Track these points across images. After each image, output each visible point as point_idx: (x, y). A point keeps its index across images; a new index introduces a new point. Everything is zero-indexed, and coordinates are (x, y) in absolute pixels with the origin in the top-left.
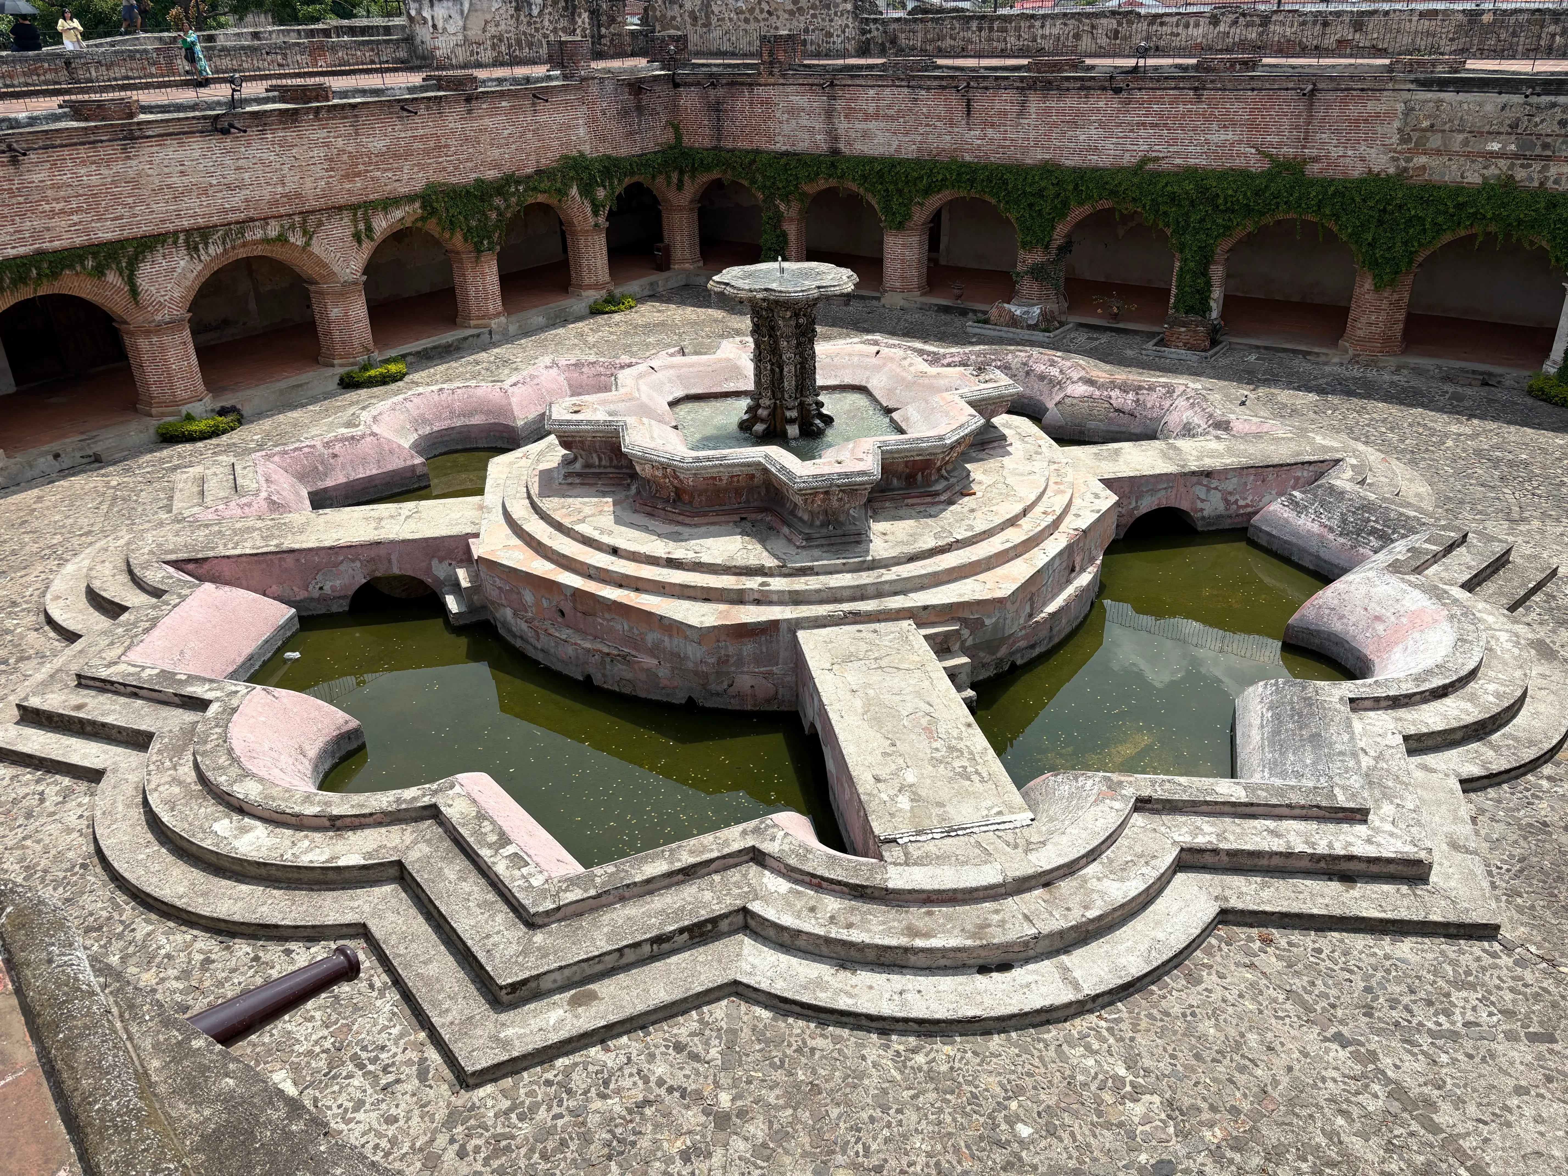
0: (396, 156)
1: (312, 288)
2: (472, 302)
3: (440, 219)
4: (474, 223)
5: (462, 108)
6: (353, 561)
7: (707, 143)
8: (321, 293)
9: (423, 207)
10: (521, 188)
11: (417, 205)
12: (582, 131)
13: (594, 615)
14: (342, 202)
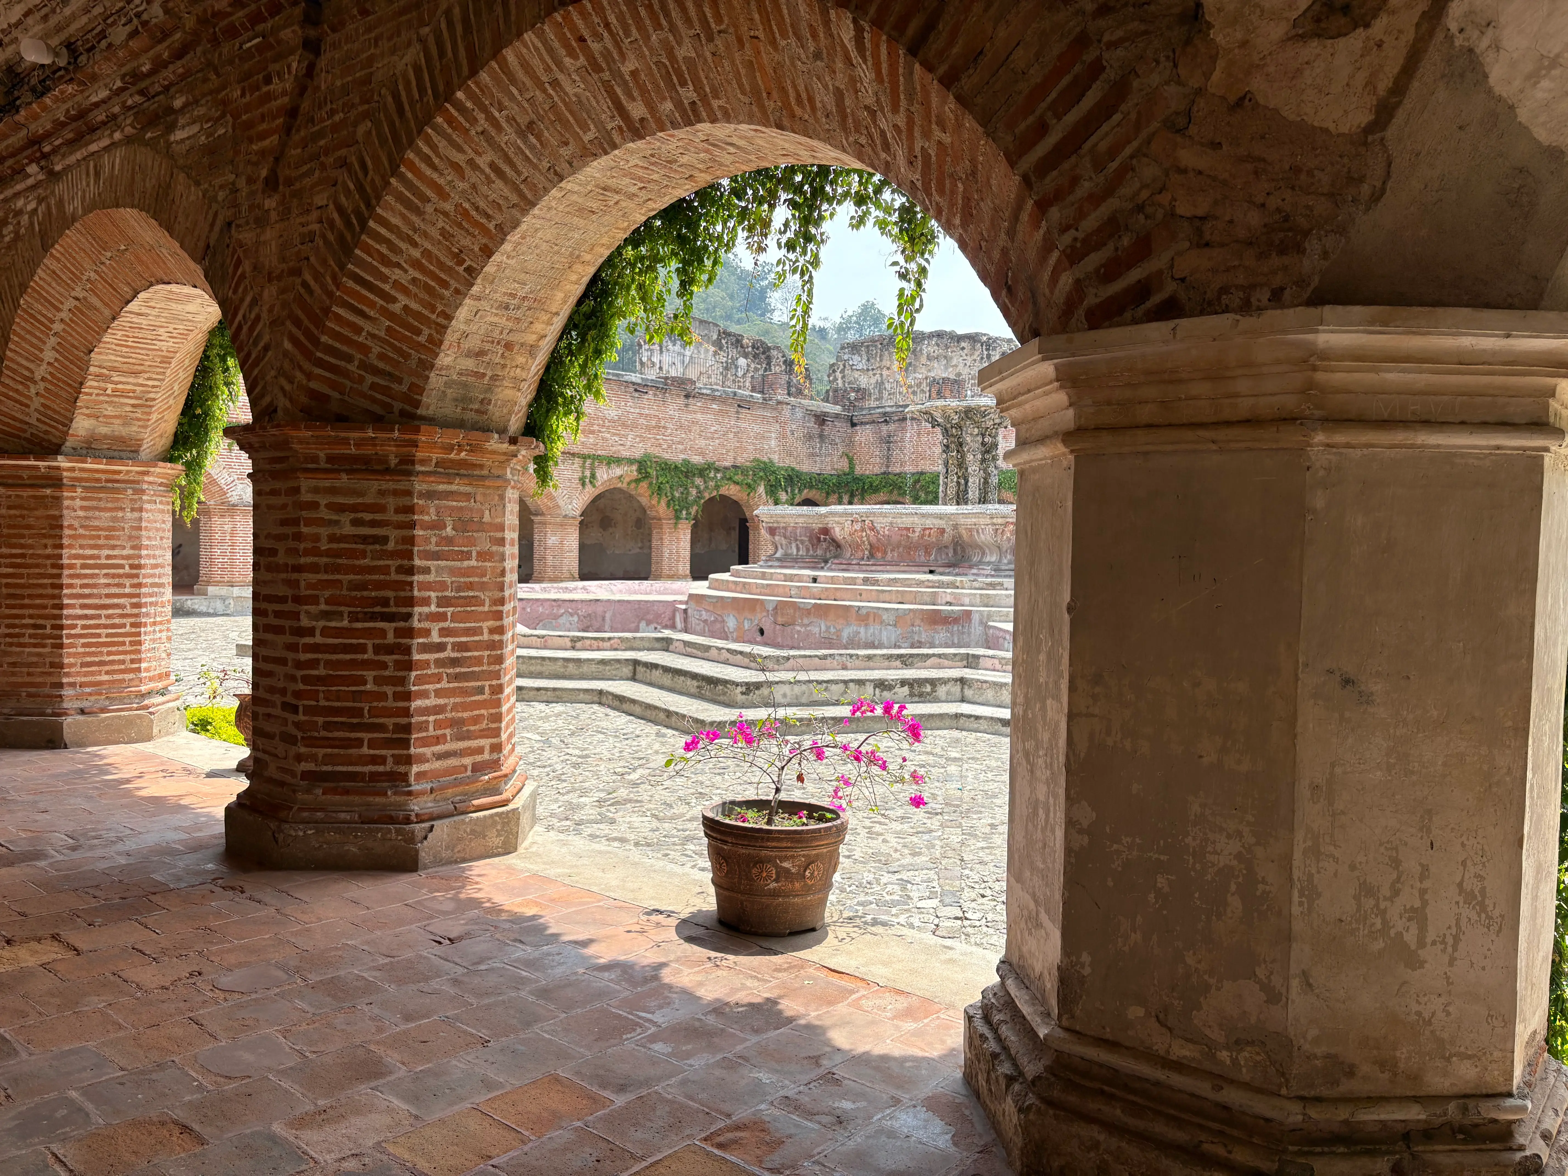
0: (624, 425)
1: (537, 519)
2: (666, 562)
3: (651, 484)
4: (677, 495)
5: (682, 401)
6: (572, 615)
7: (877, 470)
8: (544, 524)
9: (639, 471)
10: (719, 476)
11: (634, 468)
12: (773, 443)
13: (793, 624)
14: (576, 450)
